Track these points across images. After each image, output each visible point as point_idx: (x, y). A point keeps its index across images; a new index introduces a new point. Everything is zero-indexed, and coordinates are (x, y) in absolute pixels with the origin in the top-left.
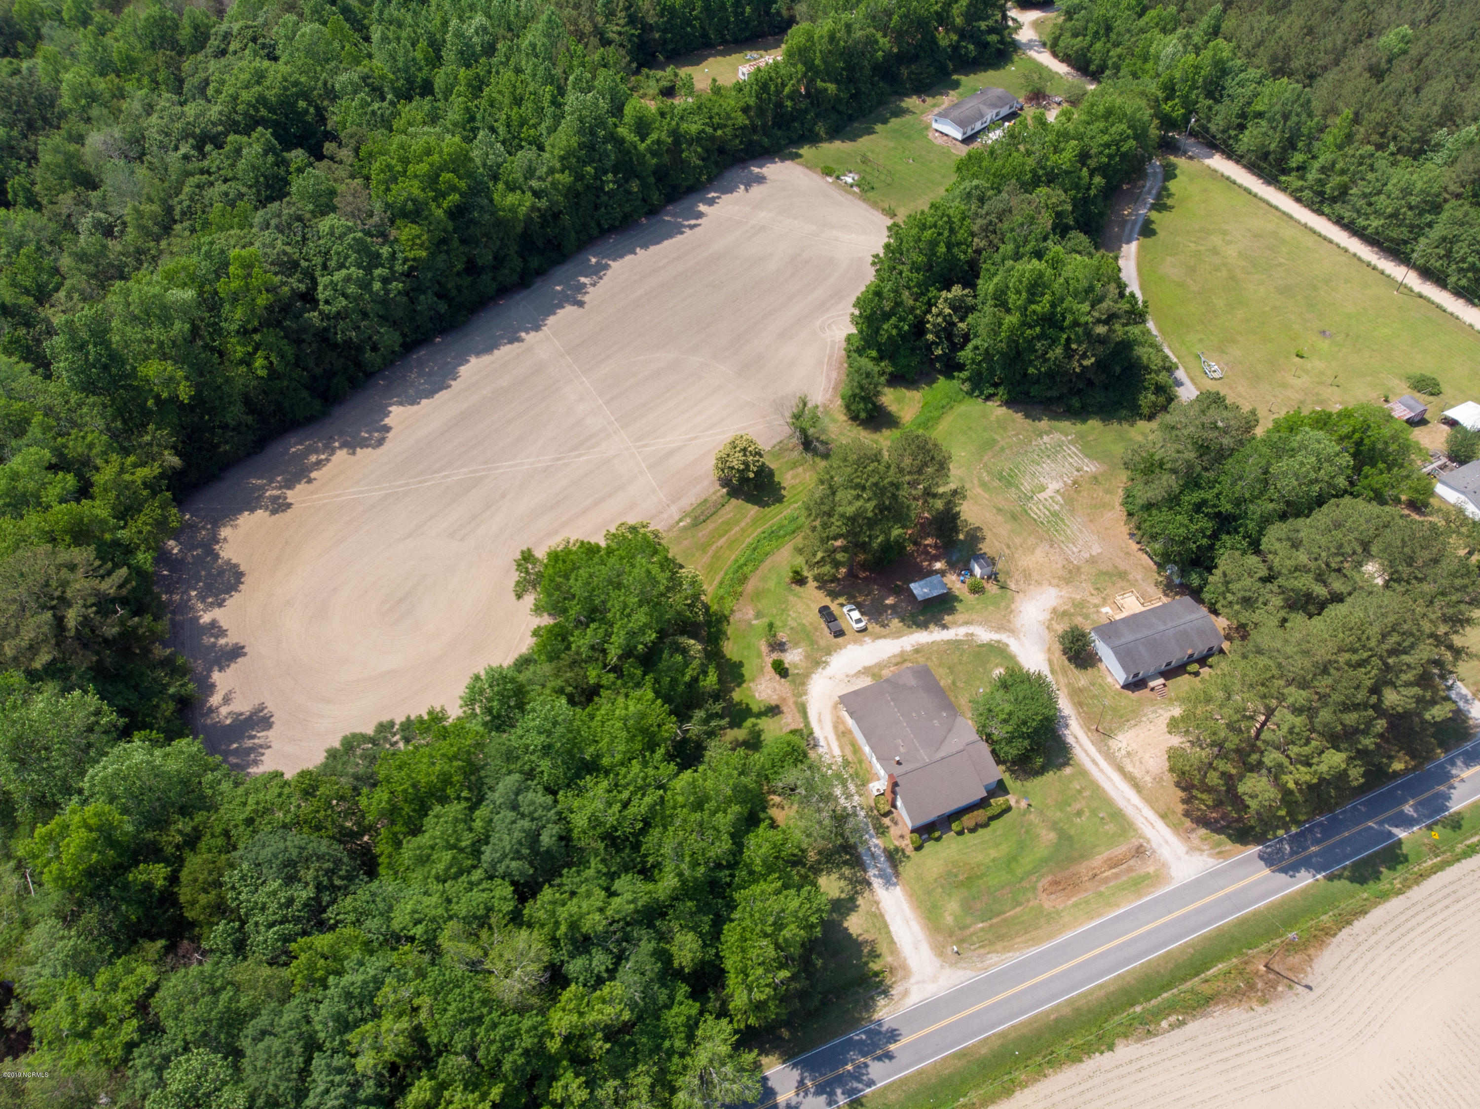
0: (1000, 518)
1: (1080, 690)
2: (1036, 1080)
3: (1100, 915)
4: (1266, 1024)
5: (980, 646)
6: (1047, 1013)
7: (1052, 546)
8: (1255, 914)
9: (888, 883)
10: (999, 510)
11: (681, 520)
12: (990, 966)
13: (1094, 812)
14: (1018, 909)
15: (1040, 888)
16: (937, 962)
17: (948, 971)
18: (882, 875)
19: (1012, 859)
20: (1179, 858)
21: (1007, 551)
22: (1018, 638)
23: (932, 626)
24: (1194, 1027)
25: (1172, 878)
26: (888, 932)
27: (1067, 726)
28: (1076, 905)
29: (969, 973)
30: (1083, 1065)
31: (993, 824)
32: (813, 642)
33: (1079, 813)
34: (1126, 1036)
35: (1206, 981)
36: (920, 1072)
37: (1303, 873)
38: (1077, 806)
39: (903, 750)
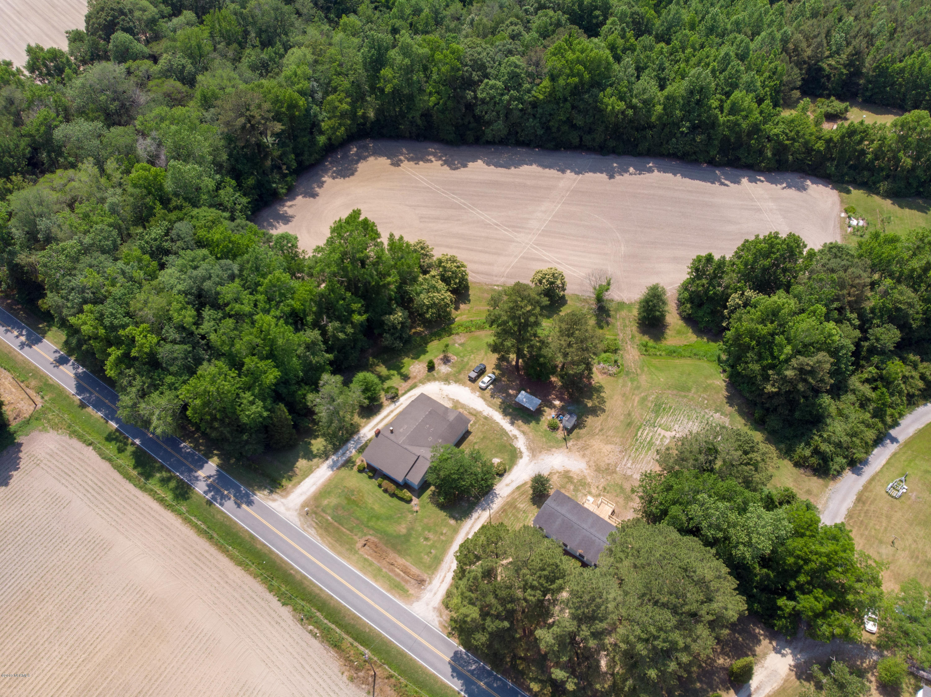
0: (622, 418)
1: (515, 507)
2: (251, 574)
3: (365, 574)
4: (337, 685)
5: (511, 445)
6: (293, 568)
7: (621, 452)
8: (412, 659)
9: (331, 467)
10: (629, 414)
11: (498, 286)
12: (307, 531)
13: (433, 546)
14: (348, 532)
15: (366, 538)
16: (298, 506)
17: (295, 513)
18: (335, 463)
19: (378, 518)
20: (427, 604)
21: (597, 431)
22: (531, 461)
23: (508, 417)
24: (316, 643)
25: (411, 605)
26: (304, 479)
27: (484, 510)
28: (366, 560)
29: (299, 524)
30: (268, 594)
31: (395, 500)
32: (459, 373)
33: (426, 539)
34: (295, 610)
35: (352, 644)
36: (236, 523)
37: (460, 682)
38: (431, 536)
39: (401, 430)
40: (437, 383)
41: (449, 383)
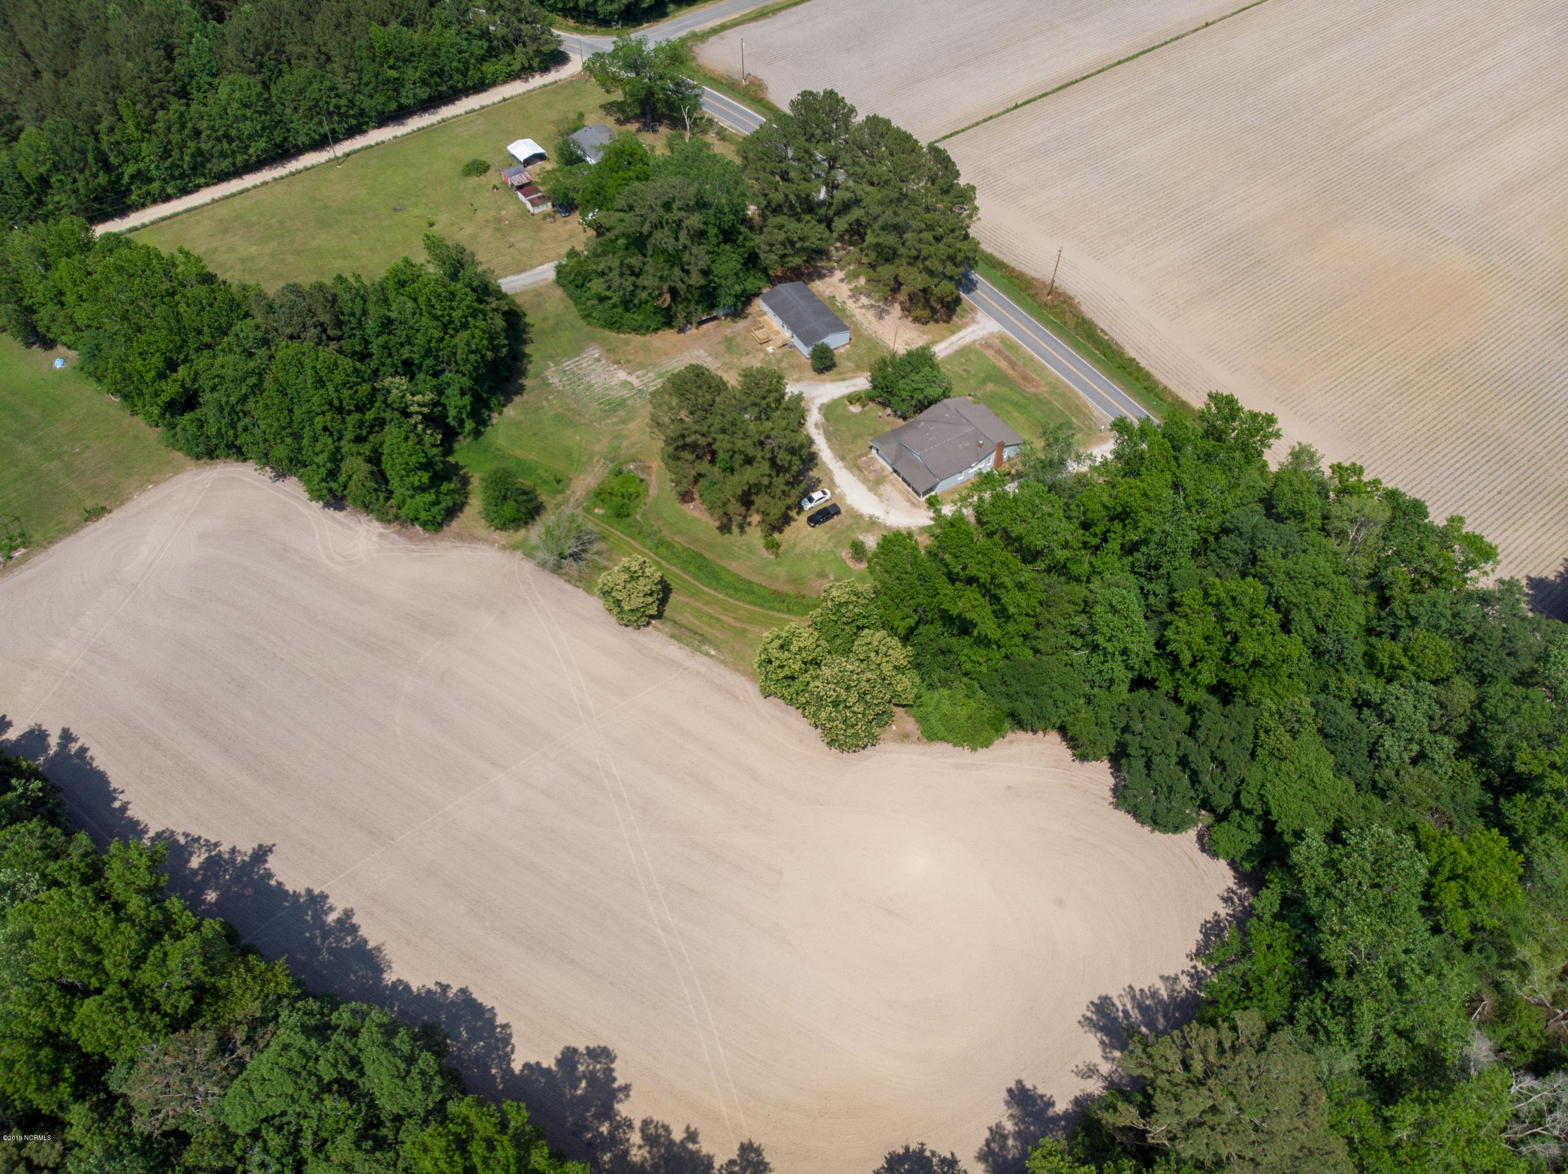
3: (1042, 364)
4: (1087, 297)
5: (827, 419)
13: (963, 364)
14: (1055, 402)
15: (1033, 392)
20: (983, 327)
23: (813, 450)
24: (1102, 326)
25: (1000, 331)
30: (1151, 371)
32: (849, 528)
33: (968, 370)
34: (1123, 354)
37: (973, 278)
39: (967, 444)
40: (889, 523)
41: (871, 517)
